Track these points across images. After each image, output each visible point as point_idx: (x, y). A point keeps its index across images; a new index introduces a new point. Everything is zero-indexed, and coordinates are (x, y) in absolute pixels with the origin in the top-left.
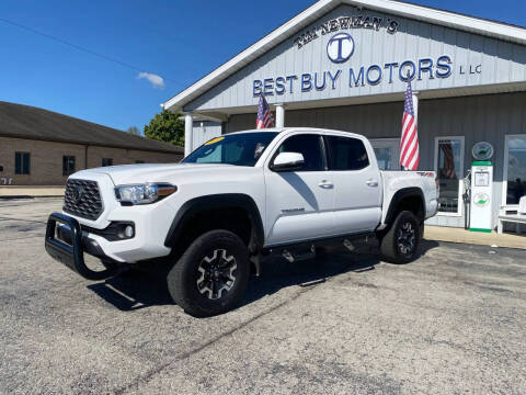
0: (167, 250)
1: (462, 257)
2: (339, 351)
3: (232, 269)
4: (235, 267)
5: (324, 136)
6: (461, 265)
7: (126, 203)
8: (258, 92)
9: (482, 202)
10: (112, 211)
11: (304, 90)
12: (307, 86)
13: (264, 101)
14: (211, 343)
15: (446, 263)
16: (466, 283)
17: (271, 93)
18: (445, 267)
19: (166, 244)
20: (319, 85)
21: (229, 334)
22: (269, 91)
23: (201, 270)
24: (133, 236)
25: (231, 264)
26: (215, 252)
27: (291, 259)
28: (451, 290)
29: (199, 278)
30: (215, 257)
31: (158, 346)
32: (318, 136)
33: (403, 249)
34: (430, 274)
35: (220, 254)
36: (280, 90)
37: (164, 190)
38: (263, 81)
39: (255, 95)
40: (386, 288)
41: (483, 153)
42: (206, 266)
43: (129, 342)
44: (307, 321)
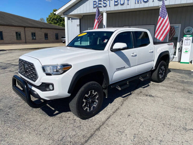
0: (69, 95)
1: (182, 78)
2: (150, 139)
3: (96, 98)
4: (98, 96)
5: (132, 32)
6: (183, 82)
7: (48, 74)
8: (95, 6)
9: (186, 52)
10: (42, 78)
11: (115, 5)
12: (117, 3)
13: (99, 10)
14: (92, 135)
15: (177, 81)
16: (189, 93)
17: (101, 7)
18: (177, 83)
19: (69, 92)
20: (122, 3)
21: (98, 129)
22: (100, 5)
23: (84, 100)
24: (53, 89)
25: (96, 95)
26: (90, 92)
27: (120, 89)
28: (185, 97)
29: (83, 104)
30: (89, 94)
31: (69, 139)
32: (130, 32)
33: (161, 77)
34: (172, 88)
35: (91, 92)
36: (105, 5)
37: (66, 67)
38: (97, 1)
39: (94, 8)
40: (157, 97)
41: (188, 31)
42: (86, 98)
43: (56, 137)
44: (130, 119)
